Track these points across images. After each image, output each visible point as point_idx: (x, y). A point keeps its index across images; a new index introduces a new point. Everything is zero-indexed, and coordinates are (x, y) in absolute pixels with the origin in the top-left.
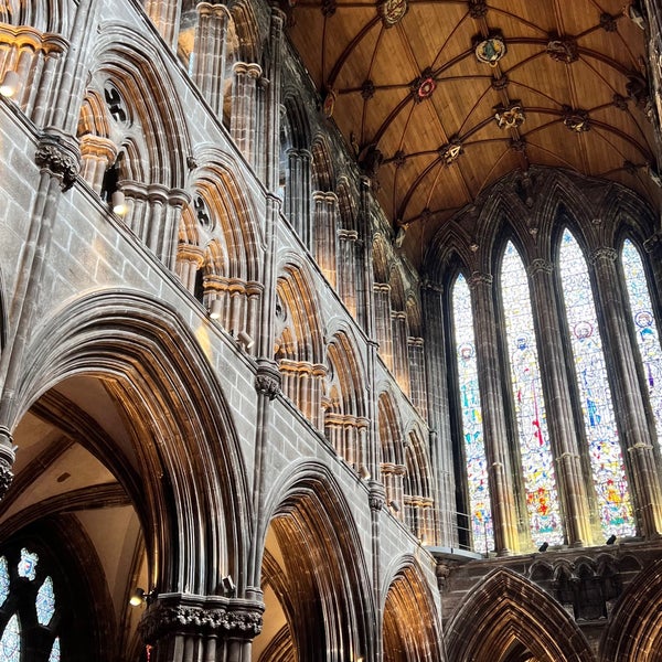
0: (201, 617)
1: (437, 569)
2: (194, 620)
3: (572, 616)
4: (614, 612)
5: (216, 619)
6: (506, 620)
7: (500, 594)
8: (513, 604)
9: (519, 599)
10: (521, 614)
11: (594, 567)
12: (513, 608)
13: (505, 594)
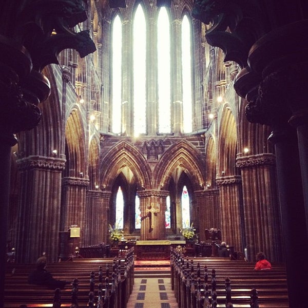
0: (46, 164)
1: (100, 138)
2: (43, 165)
3: (146, 159)
4: (160, 159)
5: (50, 165)
6: (123, 157)
7: (122, 149)
8: (126, 153)
9: (129, 151)
10: (128, 156)
11: (156, 143)
12: (126, 154)
13: (124, 149)
